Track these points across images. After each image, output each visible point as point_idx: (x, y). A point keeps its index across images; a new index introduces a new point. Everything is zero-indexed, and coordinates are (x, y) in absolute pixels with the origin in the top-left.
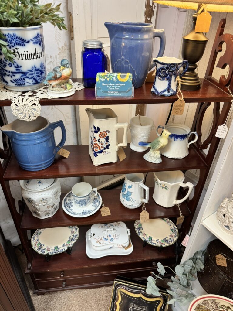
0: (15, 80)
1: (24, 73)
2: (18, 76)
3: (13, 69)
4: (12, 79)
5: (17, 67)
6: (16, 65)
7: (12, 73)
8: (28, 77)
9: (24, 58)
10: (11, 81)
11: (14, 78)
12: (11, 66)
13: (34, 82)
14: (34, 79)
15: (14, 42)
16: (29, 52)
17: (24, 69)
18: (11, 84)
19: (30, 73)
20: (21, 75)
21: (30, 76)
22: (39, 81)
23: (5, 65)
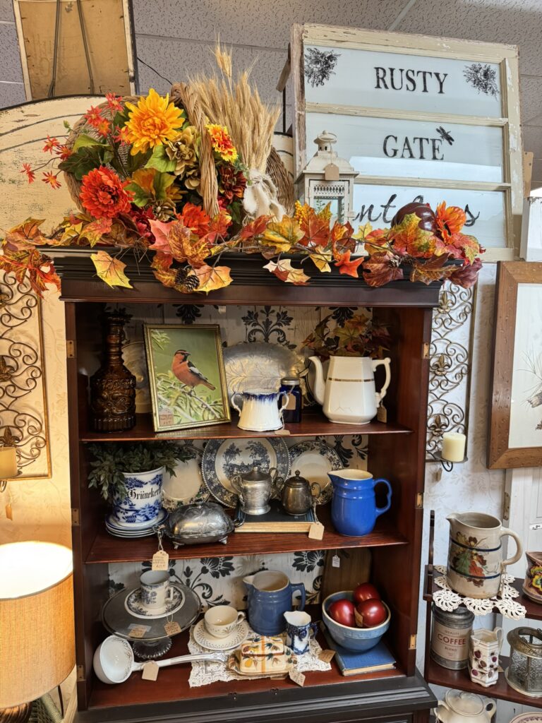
0: (127, 517)
1: (137, 511)
2: (130, 514)
3: (127, 507)
4: (124, 516)
5: (132, 505)
6: (130, 503)
7: (126, 510)
8: (139, 515)
9: (139, 497)
10: (123, 518)
11: (126, 515)
12: (126, 504)
13: (145, 519)
14: (146, 516)
15: (133, 484)
16: (146, 492)
17: (137, 508)
18: (122, 520)
19: (143, 510)
20: (133, 512)
21: (142, 514)
22: (150, 518)
23: (121, 503)
